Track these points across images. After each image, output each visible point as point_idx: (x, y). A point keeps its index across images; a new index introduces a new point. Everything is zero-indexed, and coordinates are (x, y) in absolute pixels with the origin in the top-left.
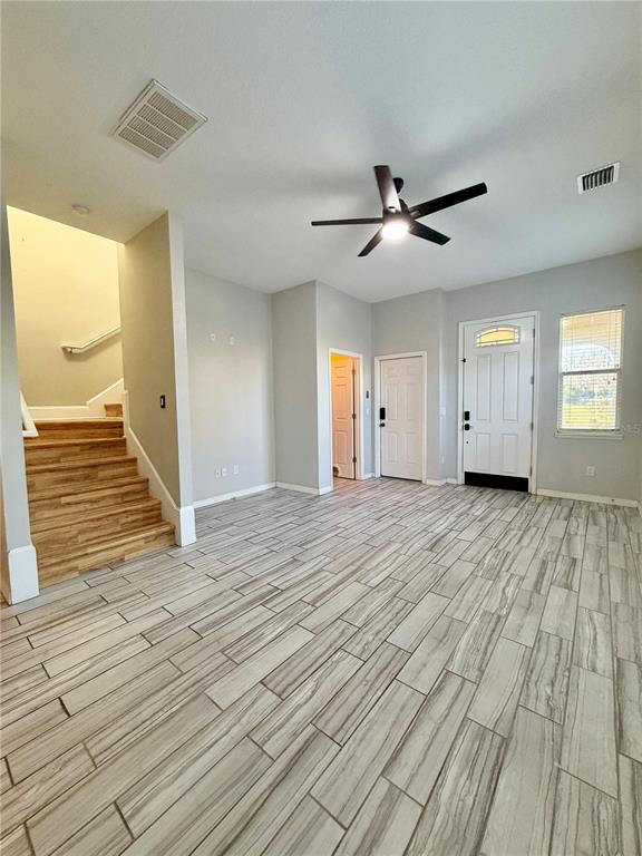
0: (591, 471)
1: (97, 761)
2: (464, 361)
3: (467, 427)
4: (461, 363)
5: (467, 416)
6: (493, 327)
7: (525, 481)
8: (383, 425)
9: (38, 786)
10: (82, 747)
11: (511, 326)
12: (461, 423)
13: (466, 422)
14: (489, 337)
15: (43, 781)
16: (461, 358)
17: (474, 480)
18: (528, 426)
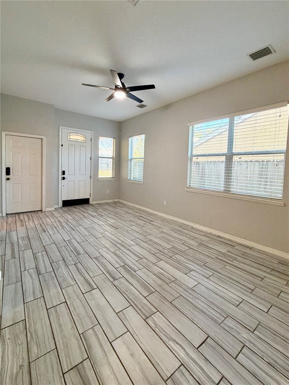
0: (108, 191)
1: (226, 316)
2: (62, 145)
3: (64, 178)
4: (60, 146)
5: (64, 173)
6: (76, 133)
7: (88, 199)
8: (8, 179)
9: (242, 335)
10: (222, 324)
11: (82, 135)
12: (61, 176)
13: (64, 176)
14: (74, 137)
15: (239, 333)
16: (60, 144)
17: (67, 204)
18: (89, 177)
